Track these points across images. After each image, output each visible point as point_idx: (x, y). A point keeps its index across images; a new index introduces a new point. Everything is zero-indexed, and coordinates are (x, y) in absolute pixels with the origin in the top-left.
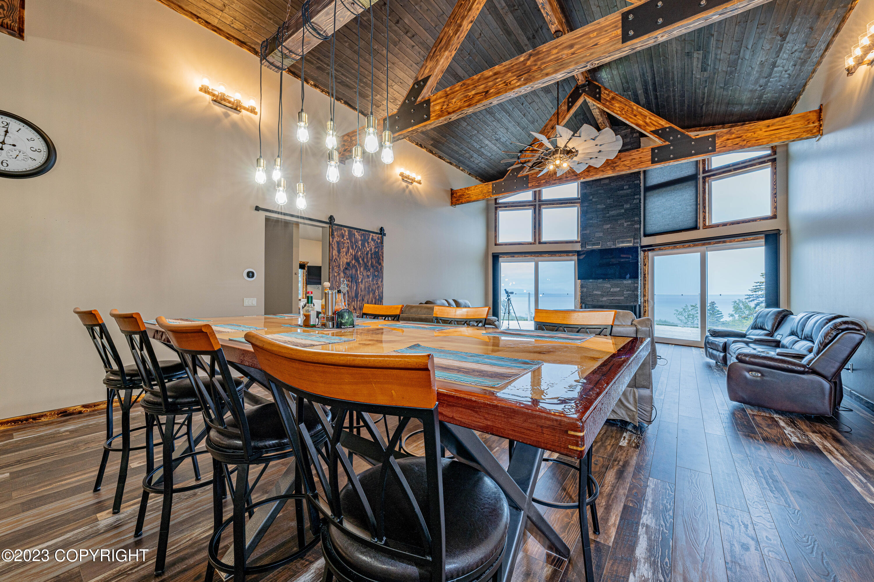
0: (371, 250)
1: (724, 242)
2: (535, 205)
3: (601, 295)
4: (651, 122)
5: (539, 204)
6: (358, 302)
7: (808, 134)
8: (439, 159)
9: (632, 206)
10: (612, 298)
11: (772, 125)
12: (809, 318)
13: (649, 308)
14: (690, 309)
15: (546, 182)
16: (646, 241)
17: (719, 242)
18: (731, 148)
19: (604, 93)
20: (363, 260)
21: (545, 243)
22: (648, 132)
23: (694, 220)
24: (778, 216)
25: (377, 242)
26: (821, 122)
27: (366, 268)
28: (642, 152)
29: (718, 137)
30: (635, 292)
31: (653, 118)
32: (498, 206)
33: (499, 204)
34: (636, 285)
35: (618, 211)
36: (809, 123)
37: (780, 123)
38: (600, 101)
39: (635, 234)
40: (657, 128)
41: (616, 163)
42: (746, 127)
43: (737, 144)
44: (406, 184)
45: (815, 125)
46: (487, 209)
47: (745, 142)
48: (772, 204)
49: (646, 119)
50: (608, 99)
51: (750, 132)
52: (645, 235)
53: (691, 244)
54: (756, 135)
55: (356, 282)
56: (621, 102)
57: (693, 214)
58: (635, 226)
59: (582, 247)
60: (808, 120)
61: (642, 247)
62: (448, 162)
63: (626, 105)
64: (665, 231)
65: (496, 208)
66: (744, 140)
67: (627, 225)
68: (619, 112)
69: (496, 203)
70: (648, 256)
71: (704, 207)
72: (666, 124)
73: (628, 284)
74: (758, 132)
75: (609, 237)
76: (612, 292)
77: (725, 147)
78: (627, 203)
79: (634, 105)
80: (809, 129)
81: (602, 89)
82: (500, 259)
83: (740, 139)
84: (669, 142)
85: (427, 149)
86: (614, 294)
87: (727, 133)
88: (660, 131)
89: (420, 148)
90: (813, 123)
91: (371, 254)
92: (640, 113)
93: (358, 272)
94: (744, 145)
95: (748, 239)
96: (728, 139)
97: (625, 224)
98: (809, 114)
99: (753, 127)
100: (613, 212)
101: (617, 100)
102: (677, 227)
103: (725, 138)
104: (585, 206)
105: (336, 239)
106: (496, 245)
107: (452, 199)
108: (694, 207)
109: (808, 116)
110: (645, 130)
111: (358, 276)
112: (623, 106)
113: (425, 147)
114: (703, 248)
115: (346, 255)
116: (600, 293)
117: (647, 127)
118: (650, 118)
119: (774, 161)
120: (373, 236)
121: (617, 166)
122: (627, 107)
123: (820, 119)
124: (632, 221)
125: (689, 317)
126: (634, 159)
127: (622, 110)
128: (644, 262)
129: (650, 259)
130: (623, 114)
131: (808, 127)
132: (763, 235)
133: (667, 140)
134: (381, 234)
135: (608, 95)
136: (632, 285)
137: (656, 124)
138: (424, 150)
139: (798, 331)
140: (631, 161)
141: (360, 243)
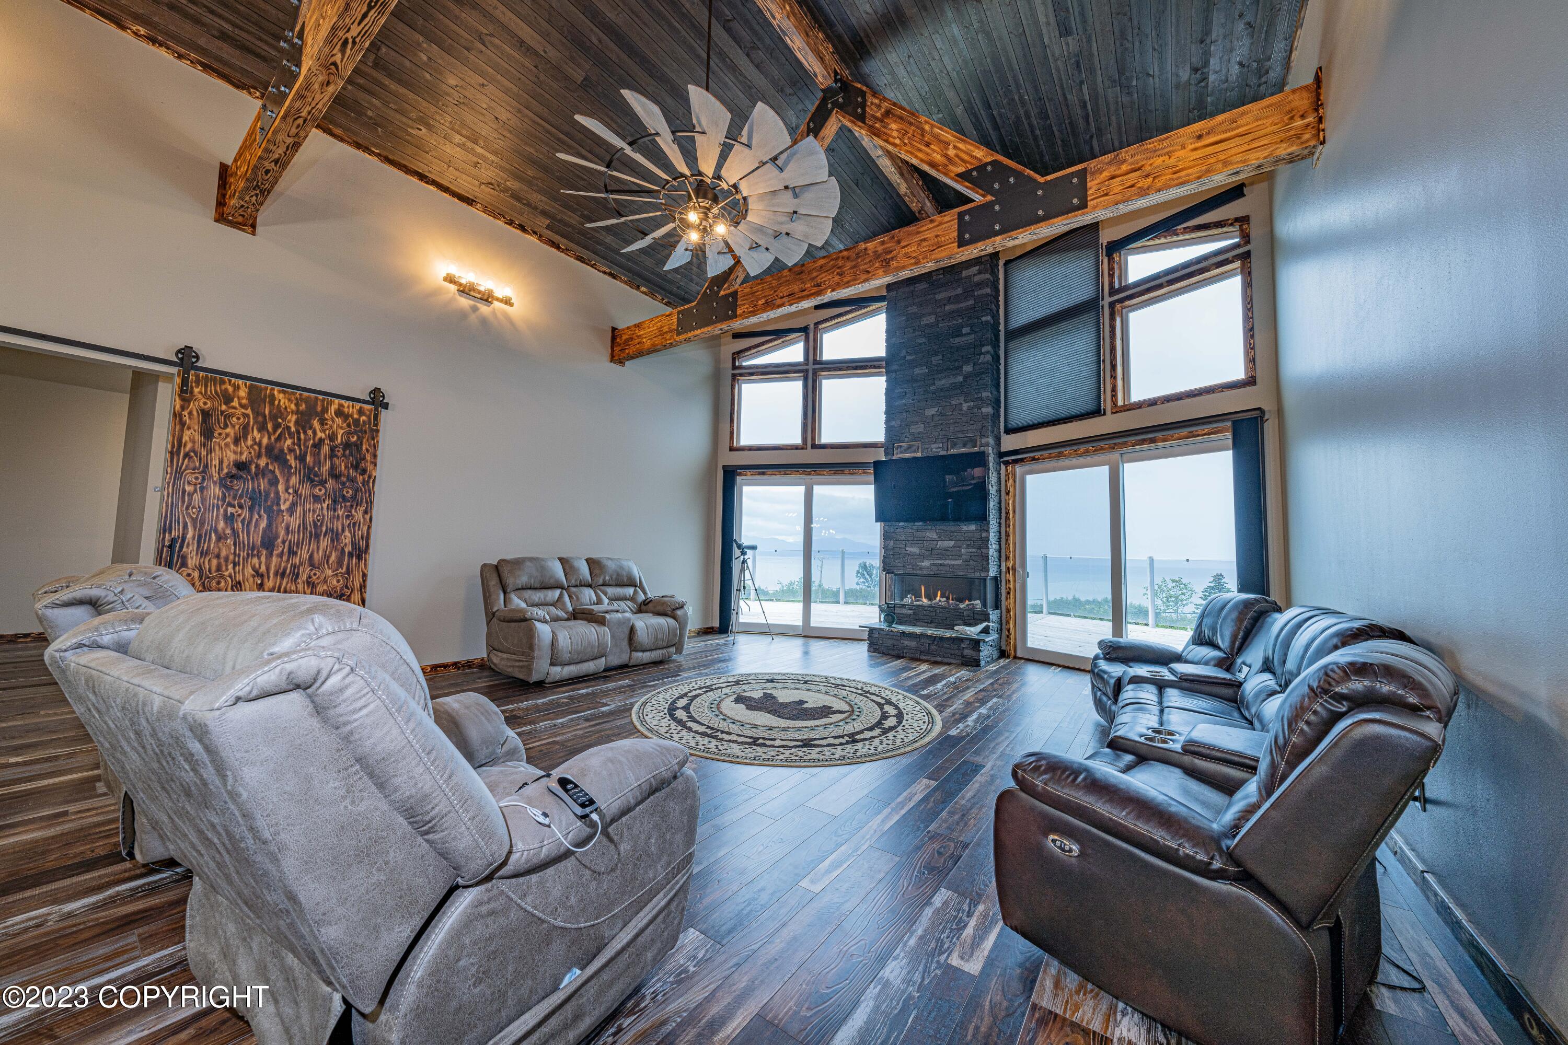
0: (332, 438)
1: (1153, 441)
2: (807, 371)
3: (920, 554)
4: (957, 156)
5: (814, 369)
6: (274, 559)
7: (1292, 145)
8: (578, 263)
9: (977, 367)
10: (940, 562)
11: (1208, 133)
12: (1299, 625)
13: (1018, 586)
14: (1170, 587)
15: (766, 302)
16: (1010, 442)
17: (1143, 442)
18: (1119, 197)
19: (872, 103)
20: (302, 459)
21: (824, 447)
22: (952, 178)
23: (1094, 395)
24: (1258, 380)
25: (356, 422)
26: (1321, 111)
27: (310, 476)
28: (941, 224)
29: (1093, 173)
30: (984, 551)
31: (961, 145)
32: (738, 374)
33: (740, 367)
34: (984, 535)
35: (952, 380)
36: (1292, 118)
37: (1224, 127)
38: (864, 122)
39: (983, 427)
40: (970, 167)
41: (891, 252)
42: (1150, 144)
43: (1132, 186)
44: (471, 303)
45: (1307, 121)
46: (716, 378)
47: (1150, 180)
48: (1246, 353)
49: (947, 149)
50: (878, 115)
51: (1160, 156)
52: (1008, 431)
53: (1089, 446)
54: (1172, 161)
55: (269, 511)
56: (901, 118)
57: (1090, 383)
58: (984, 410)
59: (886, 454)
60: (1289, 112)
61: (1001, 455)
62: (604, 273)
63: (911, 124)
64: (1042, 420)
65: (734, 377)
66: (1147, 176)
67: (969, 408)
68: (897, 141)
69: (734, 367)
70: (1014, 475)
71: (1114, 367)
72: (986, 156)
73: (969, 532)
74: (1178, 154)
75: (936, 434)
76: (939, 549)
77: (1106, 195)
78: (967, 361)
79: (926, 122)
80: (1293, 132)
81: (868, 96)
82: (739, 479)
83: (1137, 173)
84: (992, 195)
85: (541, 236)
86: (943, 554)
87: (1110, 163)
88: (975, 173)
89: (518, 232)
90: (1303, 117)
91: (332, 449)
92: (937, 137)
93: (281, 487)
94: (1149, 188)
95: (1200, 432)
96: (1113, 177)
97: (965, 406)
98: (1291, 97)
99: (1166, 143)
100: (943, 382)
101: (894, 115)
102: (1063, 412)
103: (1106, 174)
104: (893, 372)
105: (199, 403)
106: (732, 449)
107: (612, 348)
108: (1093, 367)
109: (1290, 102)
110: (946, 174)
111: (278, 497)
112: (904, 126)
113: (535, 233)
114: (1115, 456)
115: (236, 441)
116: (916, 550)
117: (951, 167)
118: (955, 147)
119: (1245, 257)
120: (341, 405)
121: (892, 259)
122: (913, 128)
123: (1317, 105)
124: (976, 400)
125: (1169, 601)
126: (925, 240)
127: (904, 135)
128: (1006, 486)
129: (1017, 480)
130: (906, 144)
131: (1291, 129)
132: (1229, 424)
133: (989, 191)
134: (373, 402)
135: (879, 106)
136: (977, 535)
137: (966, 157)
138: (533, 239)
139: (1276, 663)
140: (919, 245)
141: (293, 418)
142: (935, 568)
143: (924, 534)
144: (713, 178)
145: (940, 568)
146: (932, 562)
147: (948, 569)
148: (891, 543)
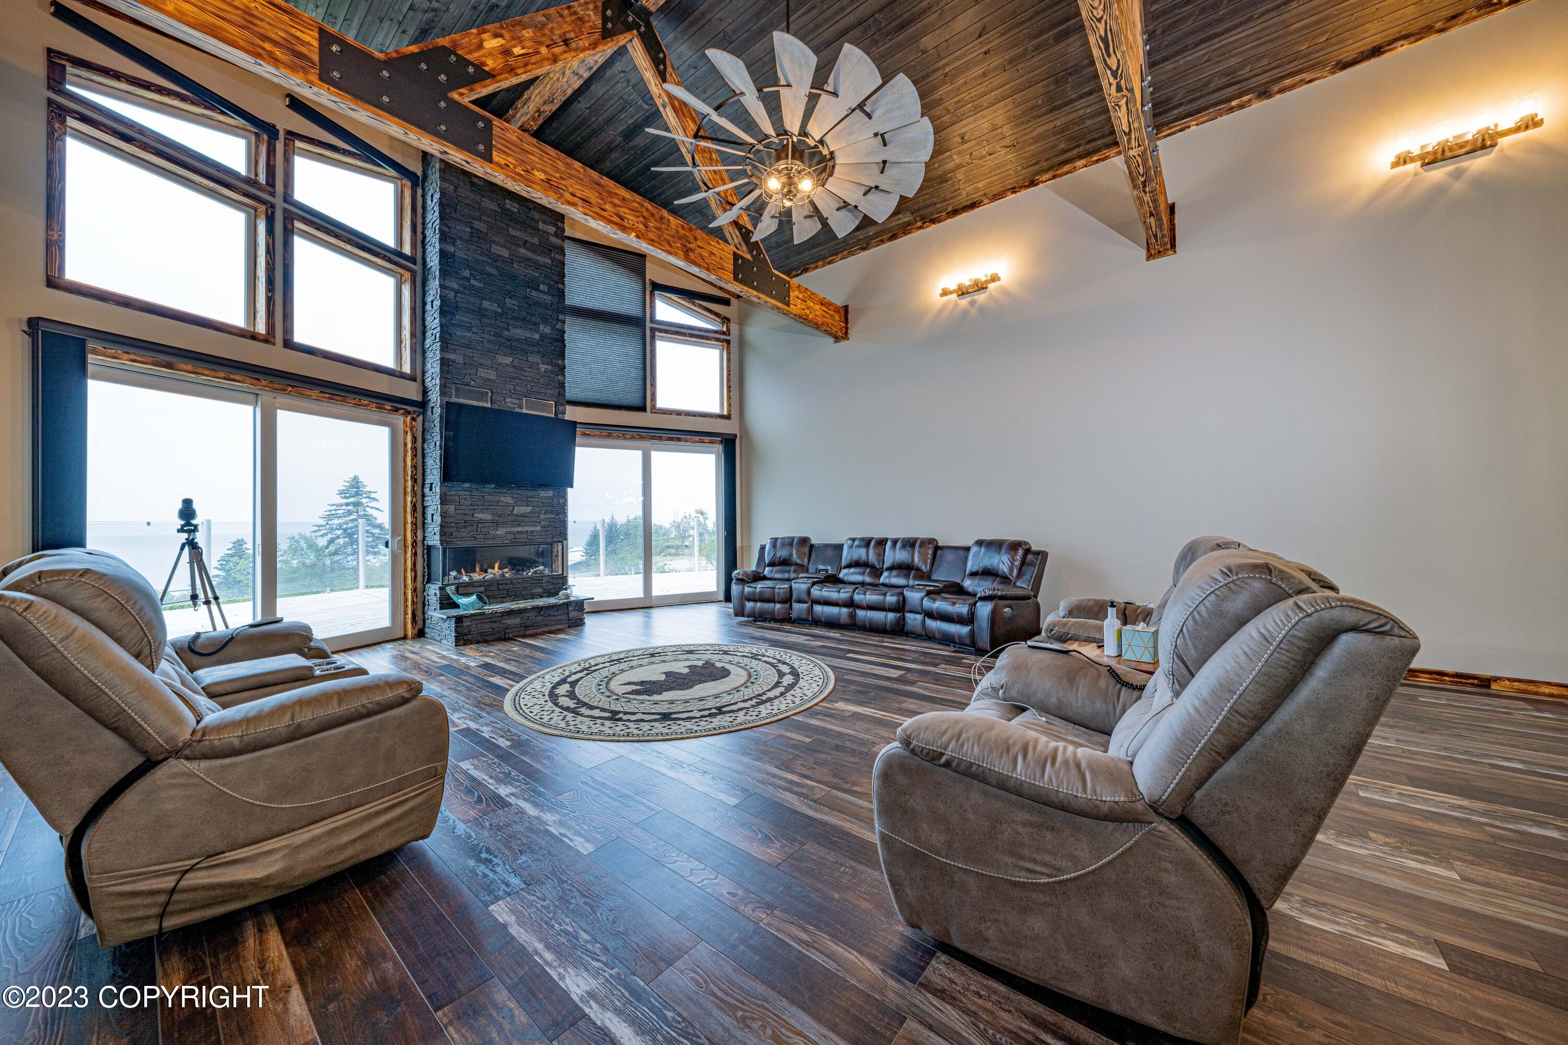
3: (492, 521)
142: (510, 537)
143: (497, 499)
144: (800, 135)
145: (517, 536)
146: (508, 529)
147: (525, 536)
148: (451, 509)
